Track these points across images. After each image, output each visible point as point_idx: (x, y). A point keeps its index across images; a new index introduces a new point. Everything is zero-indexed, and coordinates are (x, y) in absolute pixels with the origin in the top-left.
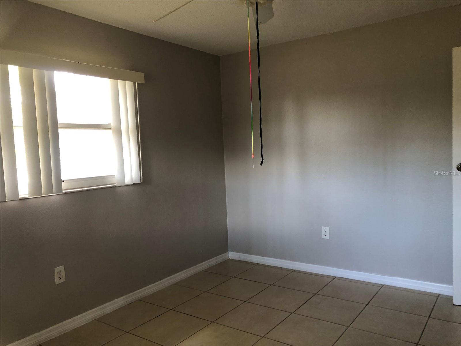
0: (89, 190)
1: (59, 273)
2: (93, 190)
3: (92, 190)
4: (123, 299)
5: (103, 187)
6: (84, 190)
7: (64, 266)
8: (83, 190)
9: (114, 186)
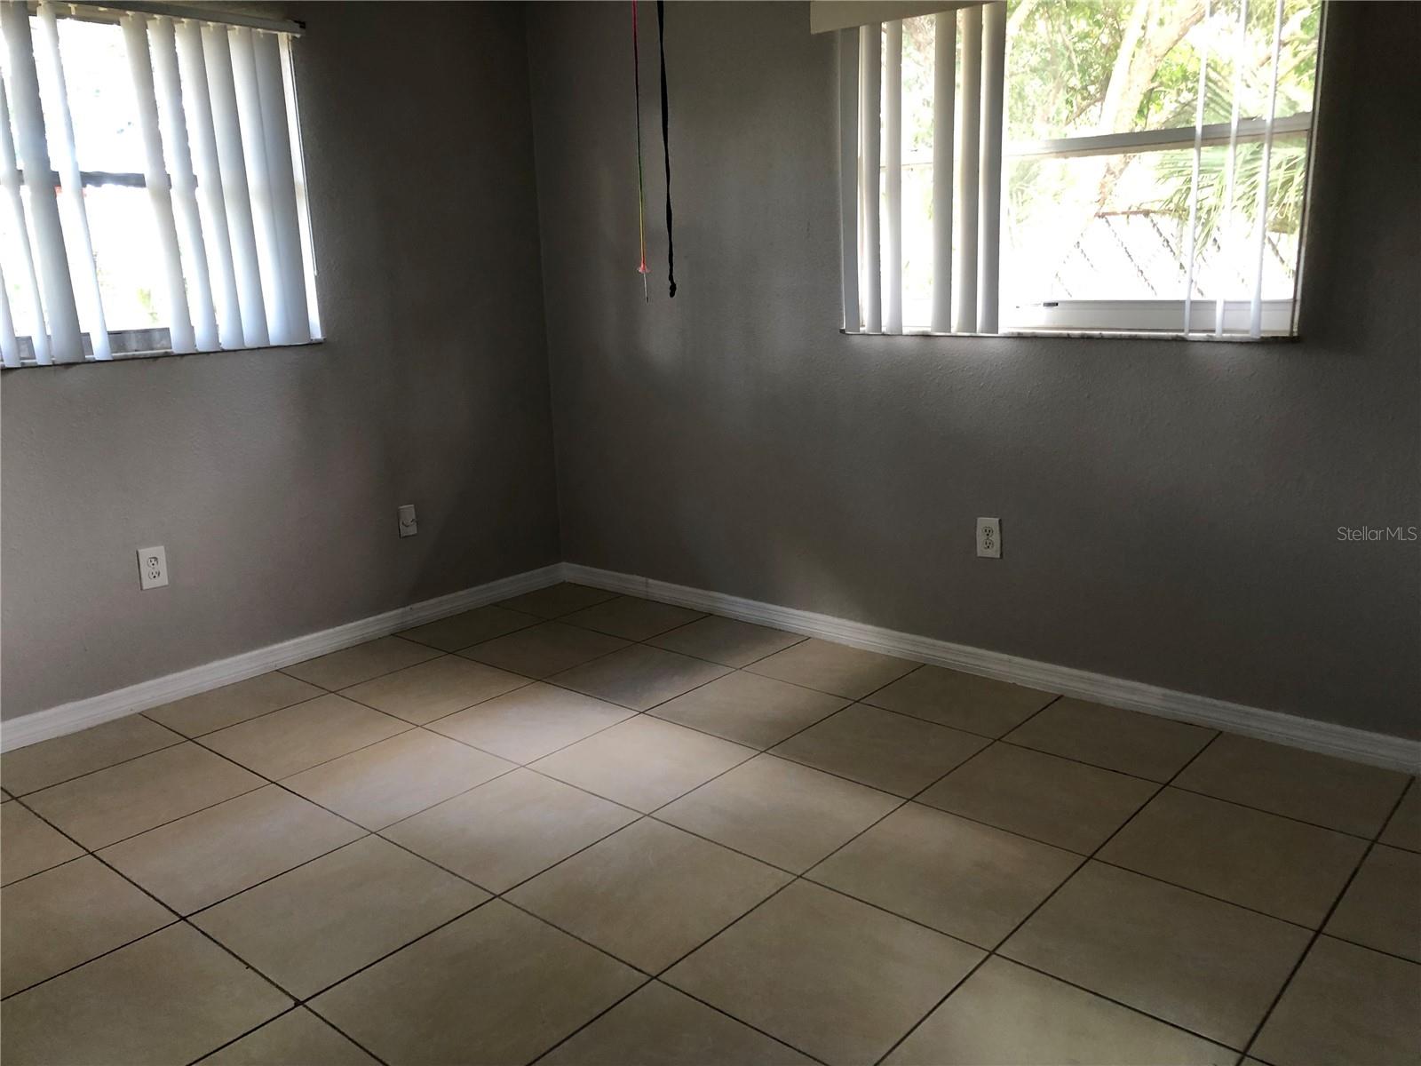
0: (1090, 338)
1: (988, 532)
2: (1102, 338)
3: (1098, 339)
4: (1164, 695)
5: (1136, 336)
6: (1073, 334)
7: (1000, 521)
8: (1068, 335)
9: (1177, 336)
